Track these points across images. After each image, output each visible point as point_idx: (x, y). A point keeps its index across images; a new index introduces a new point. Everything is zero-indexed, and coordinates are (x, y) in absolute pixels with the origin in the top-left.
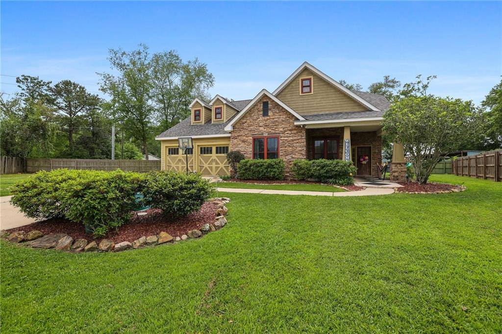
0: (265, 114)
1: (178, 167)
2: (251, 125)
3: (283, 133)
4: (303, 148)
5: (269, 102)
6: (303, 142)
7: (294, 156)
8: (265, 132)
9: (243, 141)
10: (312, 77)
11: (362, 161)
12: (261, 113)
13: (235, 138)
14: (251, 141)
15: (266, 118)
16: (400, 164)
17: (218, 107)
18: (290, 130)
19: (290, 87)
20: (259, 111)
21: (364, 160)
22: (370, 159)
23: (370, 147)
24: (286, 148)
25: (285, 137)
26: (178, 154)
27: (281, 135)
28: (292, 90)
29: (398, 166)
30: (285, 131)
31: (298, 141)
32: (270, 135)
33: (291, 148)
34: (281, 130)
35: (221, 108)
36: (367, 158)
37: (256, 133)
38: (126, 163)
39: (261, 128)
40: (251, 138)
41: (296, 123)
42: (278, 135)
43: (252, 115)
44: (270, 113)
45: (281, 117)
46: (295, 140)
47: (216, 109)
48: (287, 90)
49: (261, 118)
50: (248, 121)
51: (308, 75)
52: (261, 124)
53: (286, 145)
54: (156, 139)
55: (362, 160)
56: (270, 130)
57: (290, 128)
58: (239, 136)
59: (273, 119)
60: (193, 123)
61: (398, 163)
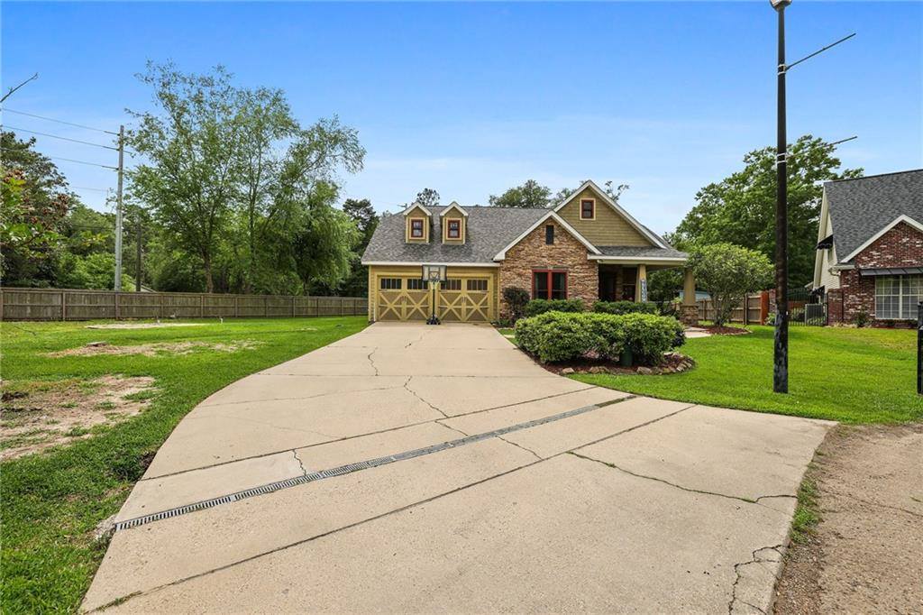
0: (550, 241)
1: (400, 308)
2: (531, 255)
3: (573, 267)
4: (595, 287)
5: (555, 226)
6: (596, 280)
7: (585, 296)
8: (549, 265)
9: (520, 275)
10: (594, 199)
12: (545, 239)
13: (508, 270)
14: (530, 275)
15: (551, 247)
17: (453, 219)
18: (581, 265)
19: (568, 208)
20: (542, 237)
24: (576, 287)
25: (574, 272)
26: (399, 287)
27: (570, 269)
28: (570, 212)
30: (575, 265)
31: (589, 278)
32: (556, 269)
33: (582, 287)
34: (570, 263)
35: (458, 222)
37: (537, 265)
38: (178, 300)
39: (544, 260)
40: (530, 271)
41: (590, 257)
42: (565, 269)
43: (532, 241)
44: (556, 241)
45: (571, 247)
46: (586, 276)
47: (450, 222)
48: (564, 212)
49: (544, 246)
50: (526, 249)
51: (589, 196)
52: (544, 254)
53: (575, 283)
54: (363, 263)
56: (556, 263)
57: (581, 262)
58: (513, 267)
59: (560, 248)
60: (409, 240)
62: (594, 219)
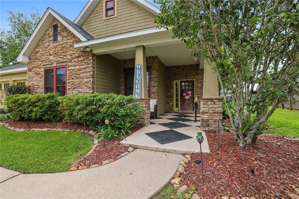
0: (55, 39)
2: (43, 55)
3: (71, 61)
4: (90, 79)
5: (59, 25)
6: (90, 72)
7: (80, 90)
8: (53, 61)
9: (37, 74)
11: (185, 96)
12: (52, 39)
13: (30, 71)
14: (43, 73)
15: (56, 44)
16: (212, 100)
18: (77, 57)
19: (95, 12)
20: (50, 37)
21: (187, 94)
22: (193, 94)
23: (193, 81)
24: (73, 80)
25: (72, 66)
27: (69, 64)
28: (97, 15)
29: (209, 103)
30: (73, 58)
31: (84, 70)
32: (59, 65)
33: (78, 80)
34: (69, 57)
36: (190, 92)
37: (47, 63)
39: (52, 57)
40: (43, 69)
41: (76, 46)
42: (65, 64)
43: (44, 42)
44: (59, 38)
45: (69, 41)
48: (92, 16)
49: (52, 45)
50: (41, 50)
52: (51, 52)
53: (73, 77)
55: (185, 94)
56: (59, 59)
57: (77, 55)
58: (33, 68)
59: (62, 44)
61: (208, 99)
62: (115, 16)
